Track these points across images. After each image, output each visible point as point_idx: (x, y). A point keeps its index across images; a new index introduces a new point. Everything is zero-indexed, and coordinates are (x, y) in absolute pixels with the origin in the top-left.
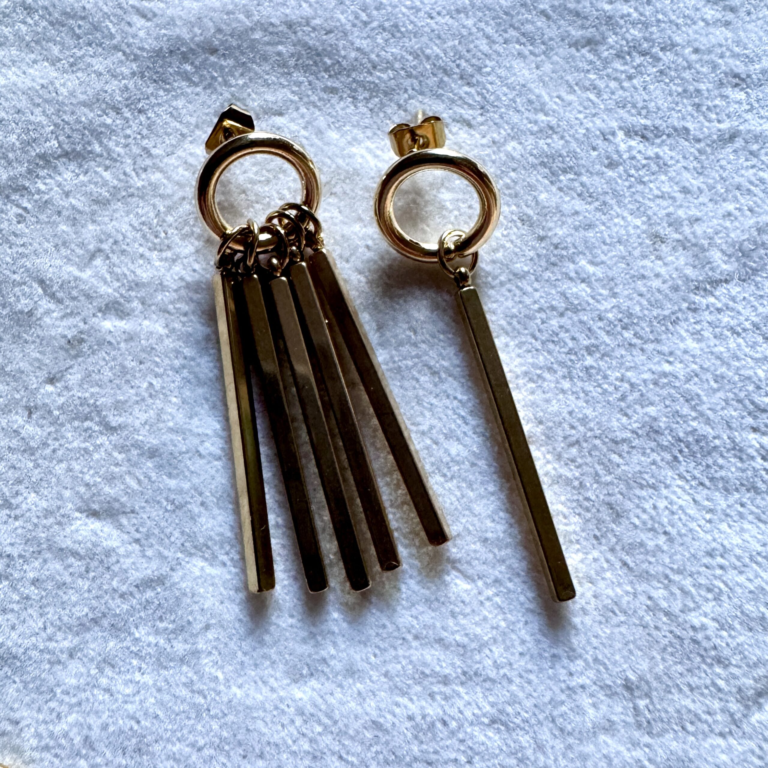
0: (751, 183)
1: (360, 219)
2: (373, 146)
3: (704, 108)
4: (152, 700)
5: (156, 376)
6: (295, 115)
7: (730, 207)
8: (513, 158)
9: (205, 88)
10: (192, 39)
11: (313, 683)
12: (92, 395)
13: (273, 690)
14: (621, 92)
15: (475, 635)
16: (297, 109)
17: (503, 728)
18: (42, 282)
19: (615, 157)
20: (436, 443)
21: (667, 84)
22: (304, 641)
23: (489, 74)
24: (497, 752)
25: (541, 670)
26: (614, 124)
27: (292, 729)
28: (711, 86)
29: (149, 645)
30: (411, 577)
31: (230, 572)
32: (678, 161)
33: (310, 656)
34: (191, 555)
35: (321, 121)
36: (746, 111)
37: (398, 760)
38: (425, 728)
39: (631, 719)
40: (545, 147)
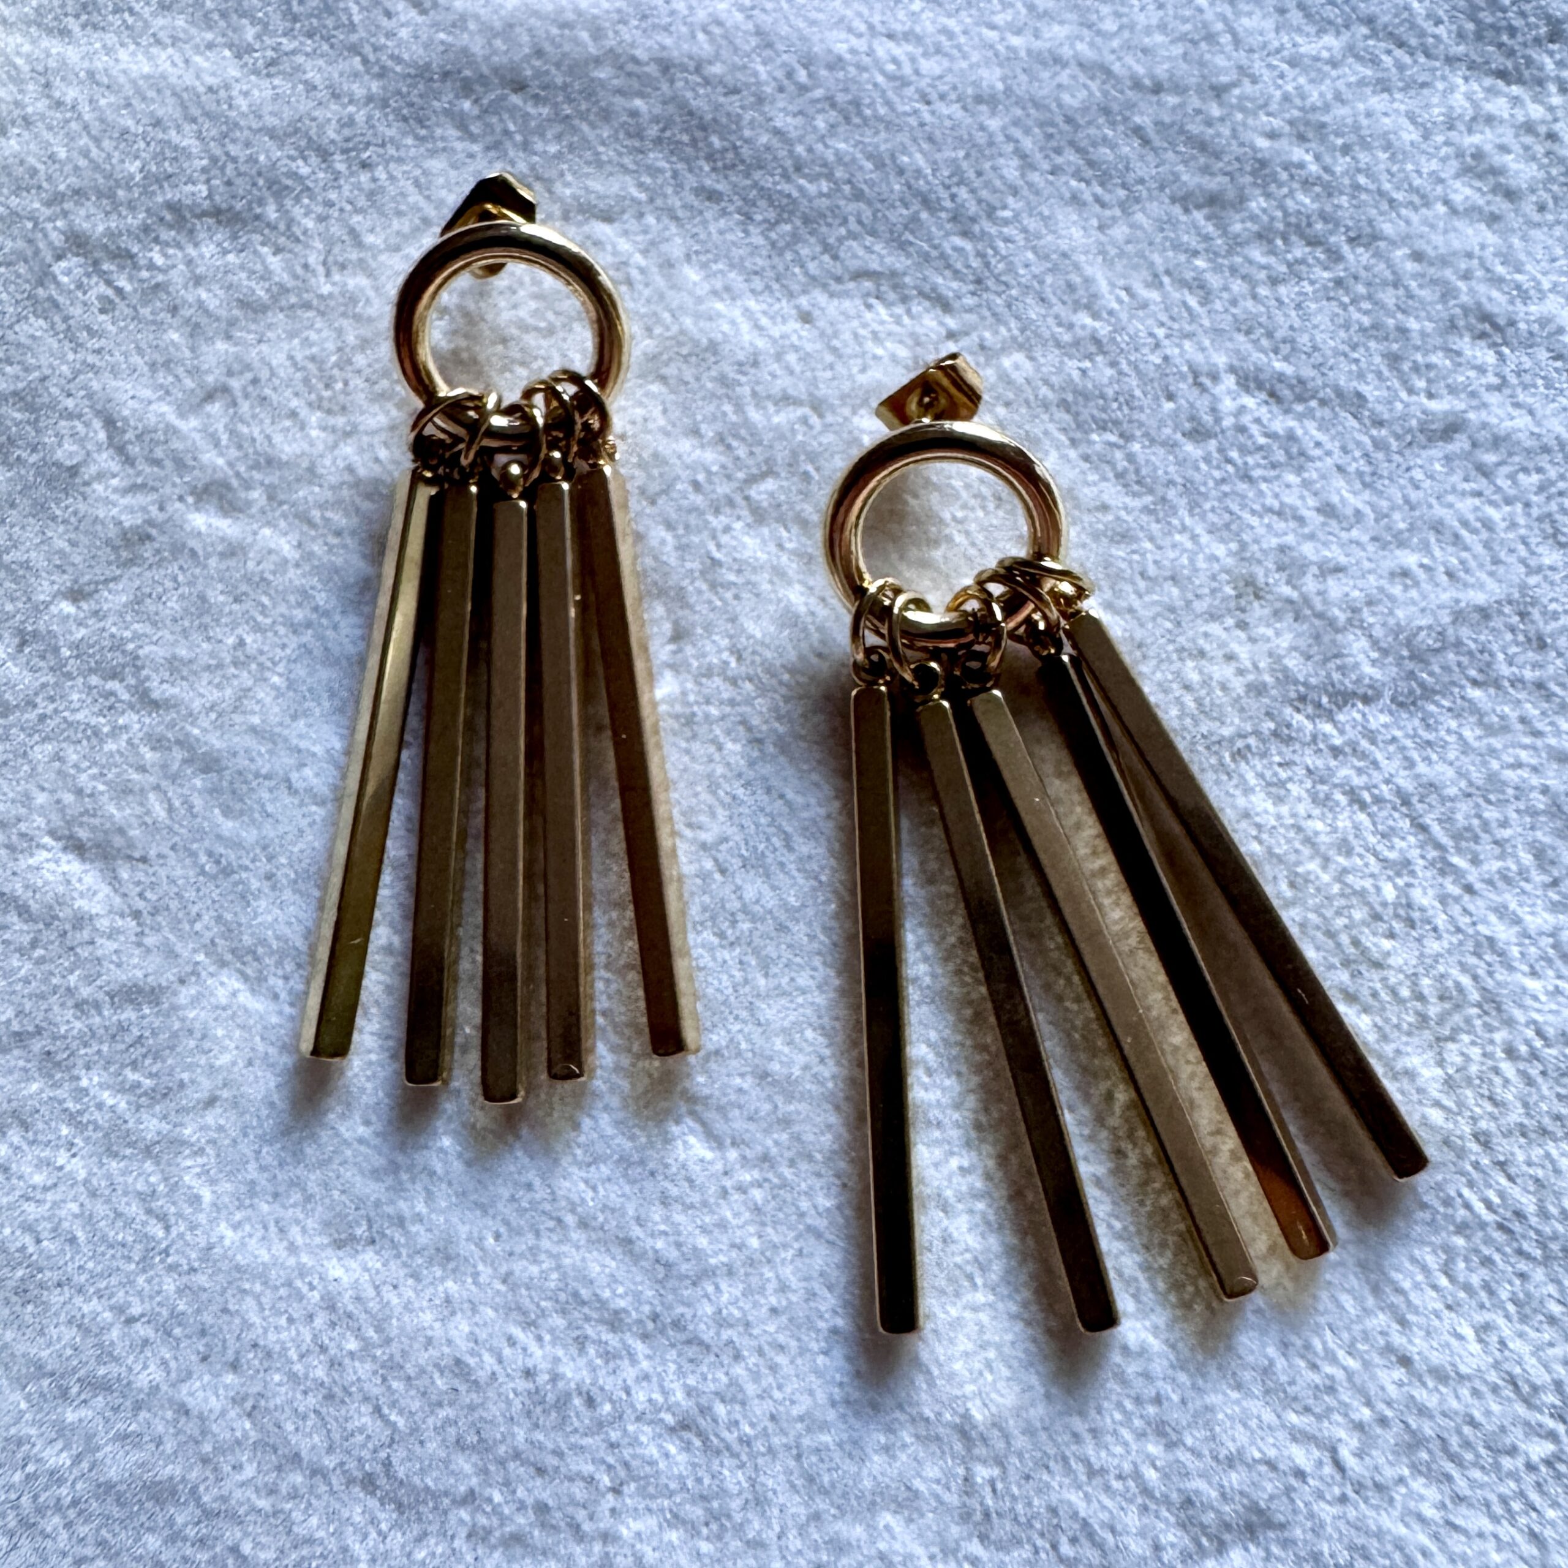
0: (1465, 524)
1: (696, 432)
2: (757, 308)
3: (1406, 367)
4: (74, 1207)
5: (257, 628)
6: (633, 225)
7: (1411, 559)
12: (136, 636)
13: (292, 1248)
14: (1249, 304)
15: (695, 1249)
17: (697, 1443)
18: (109, 423)
19: (1208, 419)
20: (723, 871)
21: (1345, 307)
22: (376, 1174)
23: (1006, 222)
24: (673, 1486)
25: (803, 1351)
26: (1221, 360)
27: (304, 1331)
28: (1429, 326)
29: (100, 1106)
30: (606, 1108)
32: (1329, 453)
33: (378, 1204)
34: (223, 964)
35: (677, 246)
36: (1490, 388)
37: (483, 1446)
38: (551, 1398)
39: (952, 1499)
40: (1076, 375)
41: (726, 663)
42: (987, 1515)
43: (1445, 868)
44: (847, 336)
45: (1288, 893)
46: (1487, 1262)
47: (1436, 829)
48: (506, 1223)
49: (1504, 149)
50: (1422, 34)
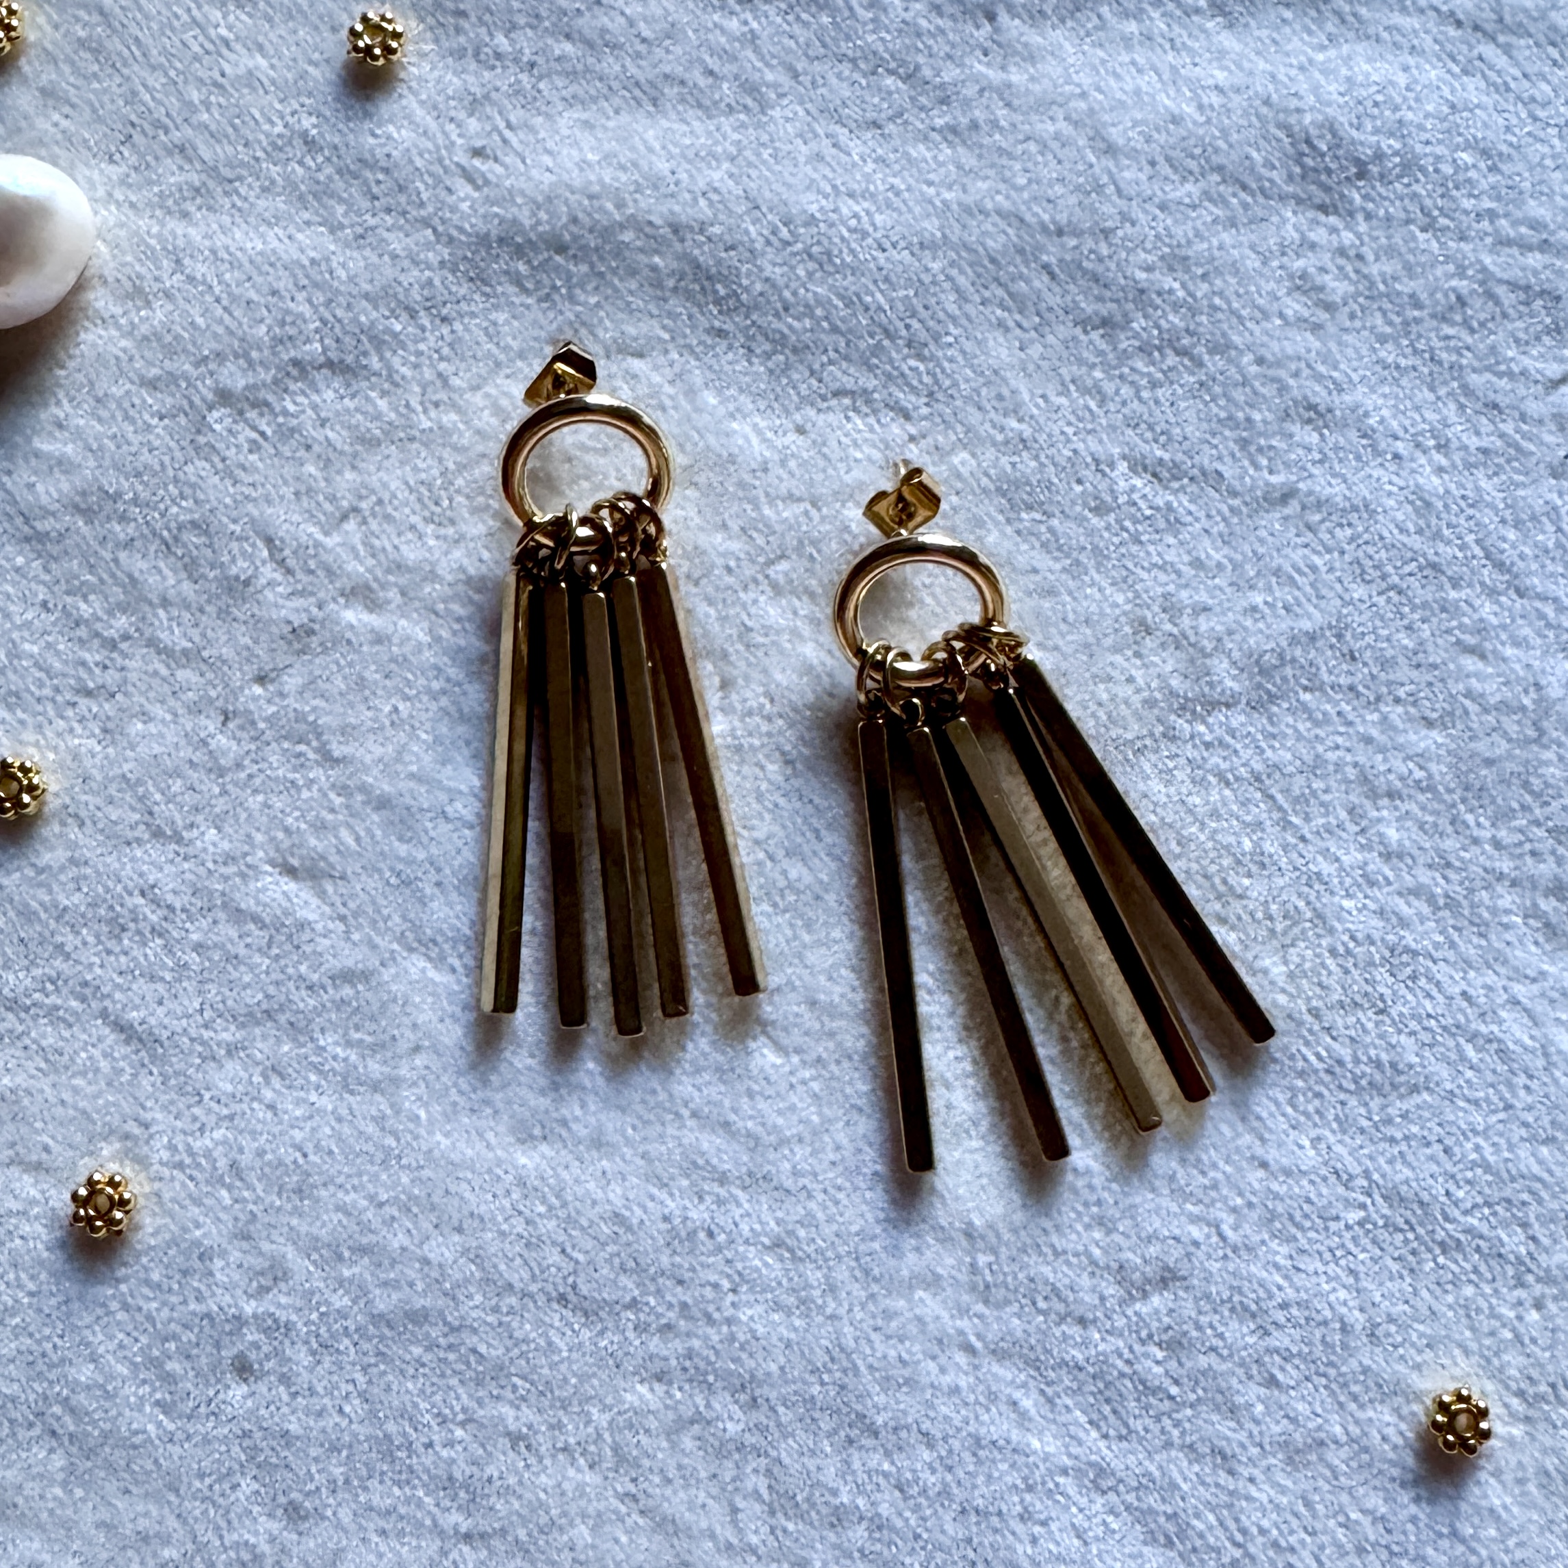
0: (1299, 571)
1: (724, 526)
2: (763, 424)
3: (1253, 449)
4: (328, 1131)
5: (407, 698)
6: (662, 360)
7: (1258, 599)
8: (959, 476)
9: (540, 300)
10: (533, 228)
11: (544, 1148)
12: (314, 709)
13: (489, 1147)
14: (1136, 404)
15: (774, 1126)
16: (666, 352)
17: (787, 1255)
18: (269, 541)
19: (1108, 497)
20: (771, 858)
21: (1206, 403)
22: (542, 1092)
24: (773, 1284)
25: (856, 1189)
26: (1116, 450)
27: (506, 1203)
28: (1270, 416)
29: (335, 1058)
30: (703, 1034)
31: (459, 982)
32: (1197, 520)
33: (547, 1112)
34: (411, 950)
35: (697, 377)
36: (1314, 463)
37: (639, 1269)
38: (683, 1234)
39: (963, 1277)
40: (1009, 469)
41: (762, 706)
42: (987, 1287)
43: (1286, 825)
44: (834, 444)
45: (1177, 850)
46: (1318, 1095)
47: (1279, 797)
48: (640, 1118)
49: (1323, 270)
50: (1260, 178)
